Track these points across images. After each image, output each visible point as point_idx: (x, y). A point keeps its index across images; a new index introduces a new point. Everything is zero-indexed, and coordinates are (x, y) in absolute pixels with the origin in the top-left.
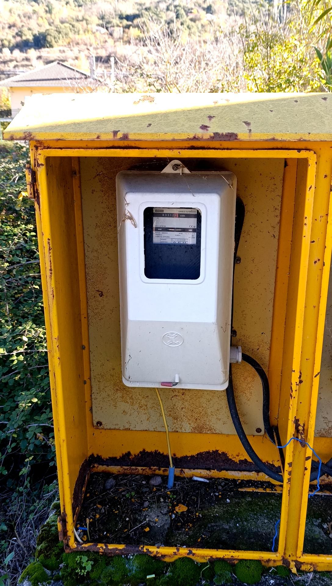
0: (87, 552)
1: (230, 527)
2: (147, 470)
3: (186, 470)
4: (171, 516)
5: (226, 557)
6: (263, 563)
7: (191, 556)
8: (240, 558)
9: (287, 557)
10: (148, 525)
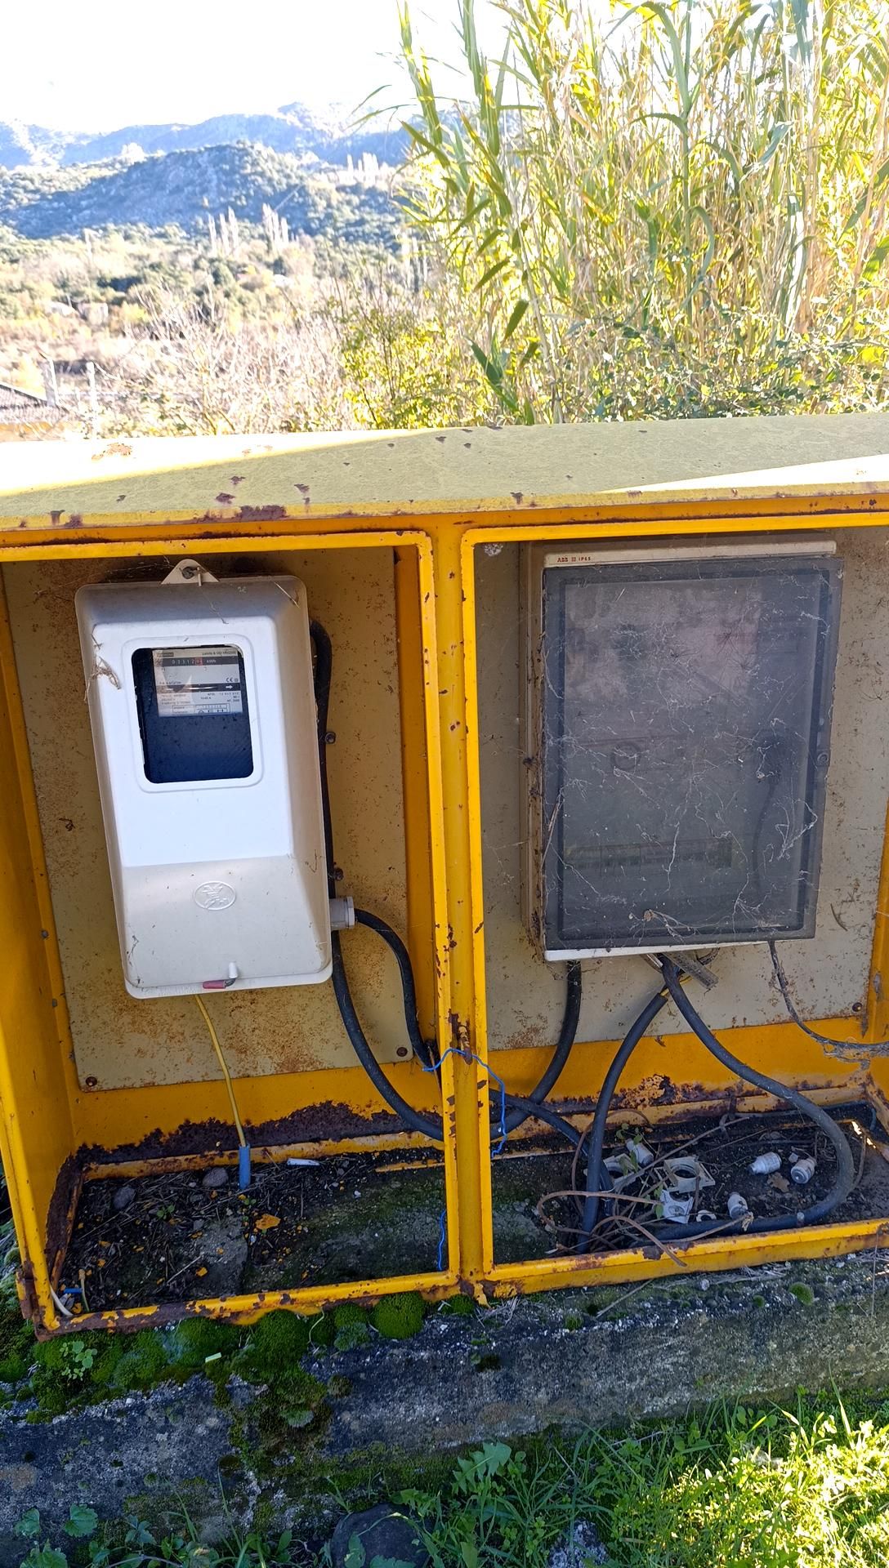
0: (83, 1333)
1: (363, 1241)
2: (198, 1160)
3: (273, 1149)
4: (248, 1240)
5: (355, 1296)
6: (425, 1296)
7: (288, 1306)
8: (381, 1292)
9: (467, 1275)
10: (205, 1264)
